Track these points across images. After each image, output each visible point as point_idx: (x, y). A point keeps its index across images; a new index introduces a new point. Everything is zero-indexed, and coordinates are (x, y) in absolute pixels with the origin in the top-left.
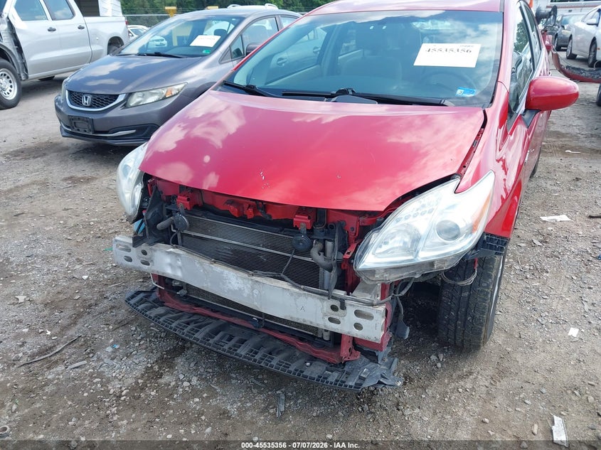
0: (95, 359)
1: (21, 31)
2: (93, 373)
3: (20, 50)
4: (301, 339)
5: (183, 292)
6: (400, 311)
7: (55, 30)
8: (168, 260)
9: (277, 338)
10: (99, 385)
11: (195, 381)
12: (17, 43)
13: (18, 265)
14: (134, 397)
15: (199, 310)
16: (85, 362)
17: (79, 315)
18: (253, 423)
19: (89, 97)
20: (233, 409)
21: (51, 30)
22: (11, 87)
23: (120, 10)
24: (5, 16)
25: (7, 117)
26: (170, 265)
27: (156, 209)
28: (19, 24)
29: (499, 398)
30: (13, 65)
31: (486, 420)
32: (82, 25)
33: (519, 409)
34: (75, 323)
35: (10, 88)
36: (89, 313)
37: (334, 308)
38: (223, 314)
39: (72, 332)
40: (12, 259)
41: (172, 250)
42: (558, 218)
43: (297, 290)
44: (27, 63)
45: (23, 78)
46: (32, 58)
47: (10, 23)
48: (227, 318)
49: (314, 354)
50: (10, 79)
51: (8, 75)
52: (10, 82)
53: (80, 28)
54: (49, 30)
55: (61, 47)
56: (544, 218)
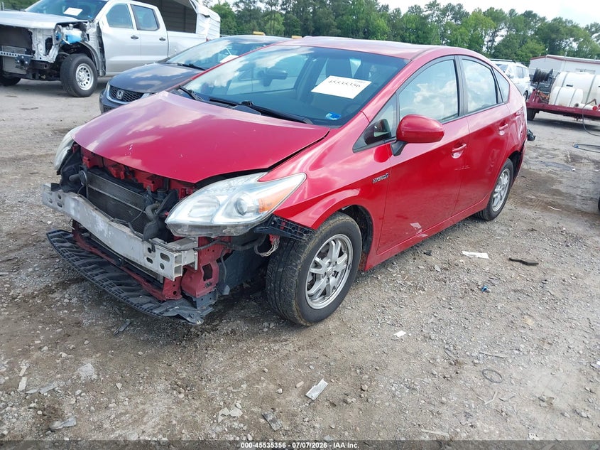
0: (16, 273)
1: (107, 36)
2: (7, 281)
3: (102, 51)
4: (148, 281)
5: (86, 234)
6: (223, 269)
7: (137, 38)
8: (73, 204)
9: (134, 278)
10: (6, 289)
11: (74, 300)
12: (101, 44)
13: (7, 206)
14: (24, 301)
15: (94, 250)
16: (7, 273)
17: (26, 246)
18: (94, 334)
19: (122, 92)
20: (86, 322)
21: (134, 38)
22: (88, 79)
23: (219, 30)
24: (97, 22)
25: (77, 103)
26: (74, 209)
27: (73, 166)
28: (106, 29)
29: (292, 361)
30: (95, 62)
31: (266, 370)
32: (164, 38)
33: (300, 370)
34: (19, 250)
35: (87, 81)
36: (34, 245)
37: (150, 250)
38: (108, 256)
39: (12, 255)
40: (7, 201)
41: (76, 197)
42: (478, 255)
43: (132, 235)
44: (107, 63)
45: (101, 74)
46: (111, 59)
47: (99, 28)
48: (108, 259)
49: (151, 293)
50: (89, 73)
51: (87, 69)
52: (88, 75)
53: (162, 39)
54: (132, 38)
55: (141, 54)
56: (464, 253)
